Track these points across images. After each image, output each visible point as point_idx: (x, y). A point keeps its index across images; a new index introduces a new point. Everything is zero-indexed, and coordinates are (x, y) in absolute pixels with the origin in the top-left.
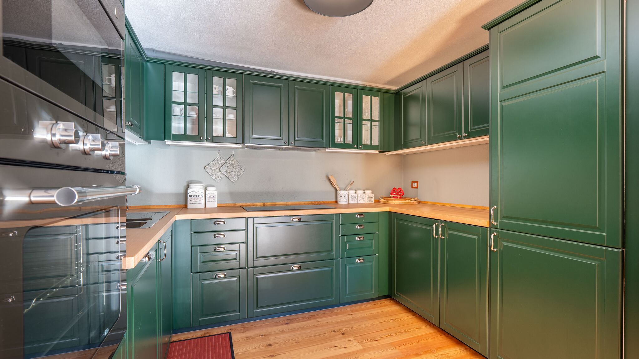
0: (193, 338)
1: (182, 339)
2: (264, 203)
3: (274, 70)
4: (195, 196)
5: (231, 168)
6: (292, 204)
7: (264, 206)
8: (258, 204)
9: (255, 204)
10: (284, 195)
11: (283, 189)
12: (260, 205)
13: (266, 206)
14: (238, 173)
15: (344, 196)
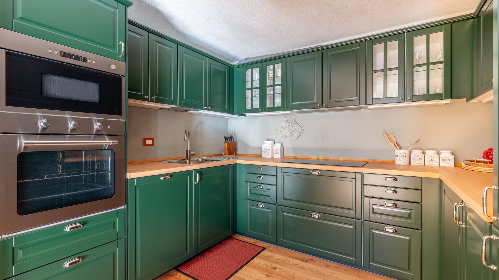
0: (247, 242)
1: (241, 239)
2: (318, 157)
3: (320, 44)
4: (266, 149)
5: (293, 129)
6: (344, 161)
7: (318, 160)
8: (313, 158)
9: (311, 157)
10: (336, 152)
11: (335, 146)
12: (315, 159)
13: (319, 160)
14: (298, 133)
15: (402, 155)
